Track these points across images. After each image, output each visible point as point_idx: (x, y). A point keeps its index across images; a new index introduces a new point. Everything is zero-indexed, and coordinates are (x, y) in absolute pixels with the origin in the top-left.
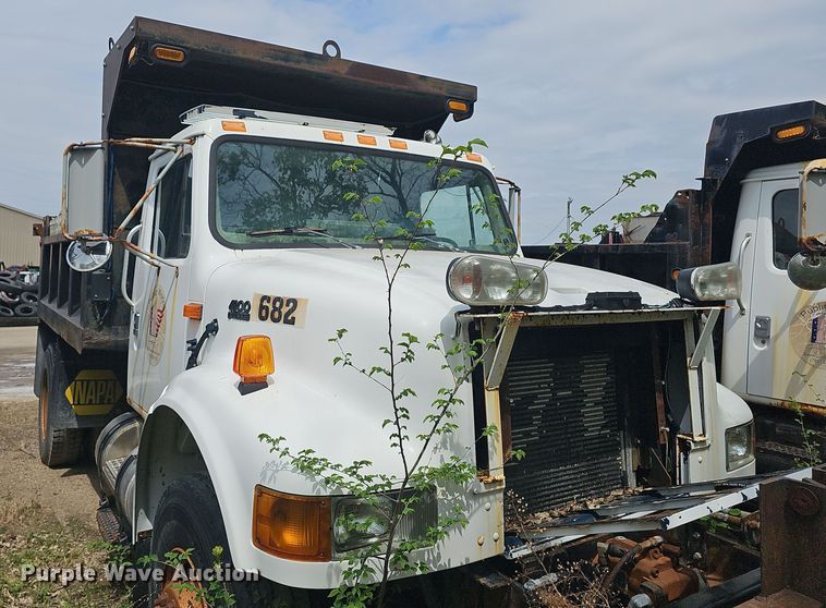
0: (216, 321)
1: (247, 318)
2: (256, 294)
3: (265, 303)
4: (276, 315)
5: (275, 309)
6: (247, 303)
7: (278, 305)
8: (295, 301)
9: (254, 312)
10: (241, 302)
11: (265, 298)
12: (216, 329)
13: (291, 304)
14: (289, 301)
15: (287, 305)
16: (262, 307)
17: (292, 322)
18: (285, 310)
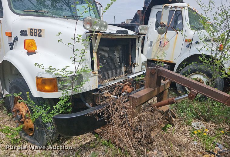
0: (17, 37)
1: (27, 35)
2: (28, 28)
3: (32, 31)
4: (36, 34)
5: (35, 32)
6: (26, 31)
7: (36, 31)
8: (41, 30)
9: (28, 33)
10: (24, 31)
11: (31, 29)
12: (17, 39)
13: (40, 31)
14: (39, 30)
15: (39, 31)
16: (31, 32)
17: (41, 36)
18: (38, 33)
